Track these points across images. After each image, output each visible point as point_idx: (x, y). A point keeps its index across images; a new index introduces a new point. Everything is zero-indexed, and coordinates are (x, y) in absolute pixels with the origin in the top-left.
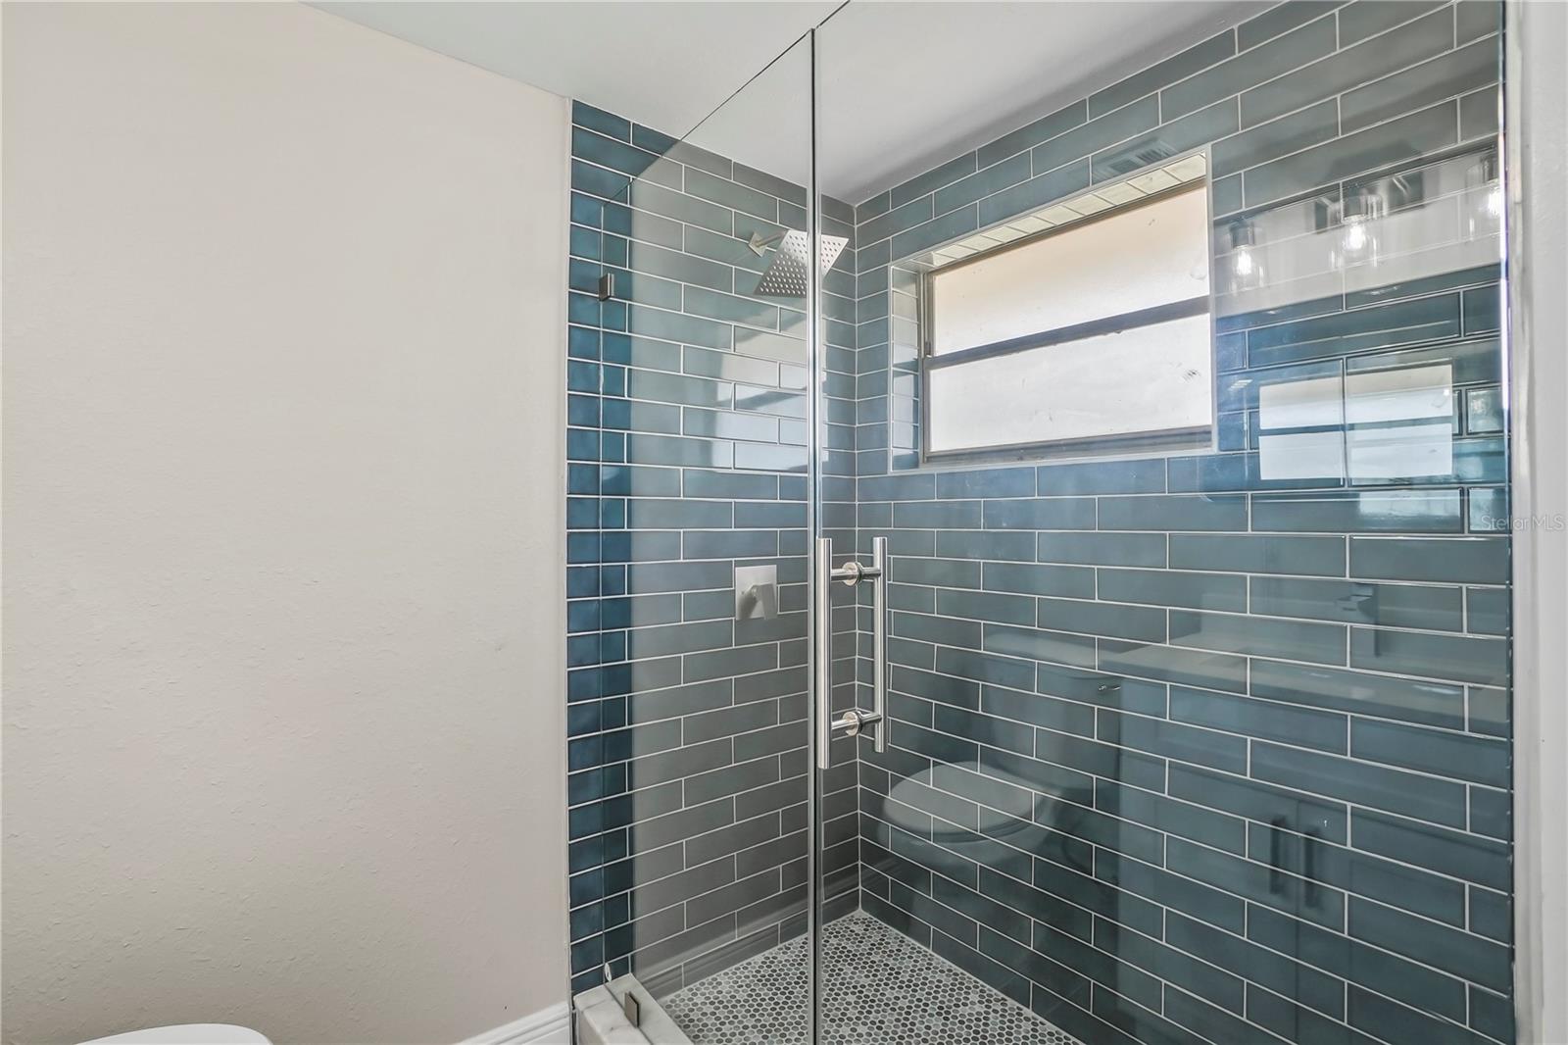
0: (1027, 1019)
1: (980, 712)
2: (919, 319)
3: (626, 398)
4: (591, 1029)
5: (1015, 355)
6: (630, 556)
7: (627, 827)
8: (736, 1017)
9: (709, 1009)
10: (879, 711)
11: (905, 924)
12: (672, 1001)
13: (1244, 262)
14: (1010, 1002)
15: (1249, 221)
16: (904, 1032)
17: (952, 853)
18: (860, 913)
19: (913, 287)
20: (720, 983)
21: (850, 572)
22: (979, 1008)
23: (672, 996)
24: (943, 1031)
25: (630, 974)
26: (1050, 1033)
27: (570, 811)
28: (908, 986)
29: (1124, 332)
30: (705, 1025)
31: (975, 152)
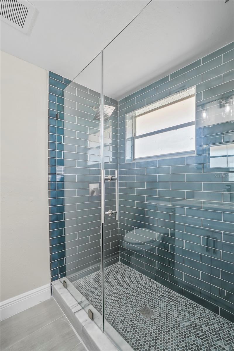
0: (155, 283)
1: (145, 216)
2: (133, 128)
3: (63, 143)
4: (55, 289)
5: (153, 135)
6: (64, 180)
7: (64, 243)
8: (90, 286)
9: (84, 284)
10: (117, 210)
11: (128, 264)
12: (75, 283)
13: (204, 115)
14: (152, 280)
15: (205, 105)
16: (128, 287)
17: (138, 247)
18: (119, 263)
19: (131, 120)
20: (86, 279)
21: (109, 178)
22: (144, 281)
23: (75, 282)
24: (136, 287)
25: (65, 277)
26: (160, 286)
27: (50, 239)
28: (129, 278)
29: (177, 129)
30: (82, 288)
31: (145, 88)
